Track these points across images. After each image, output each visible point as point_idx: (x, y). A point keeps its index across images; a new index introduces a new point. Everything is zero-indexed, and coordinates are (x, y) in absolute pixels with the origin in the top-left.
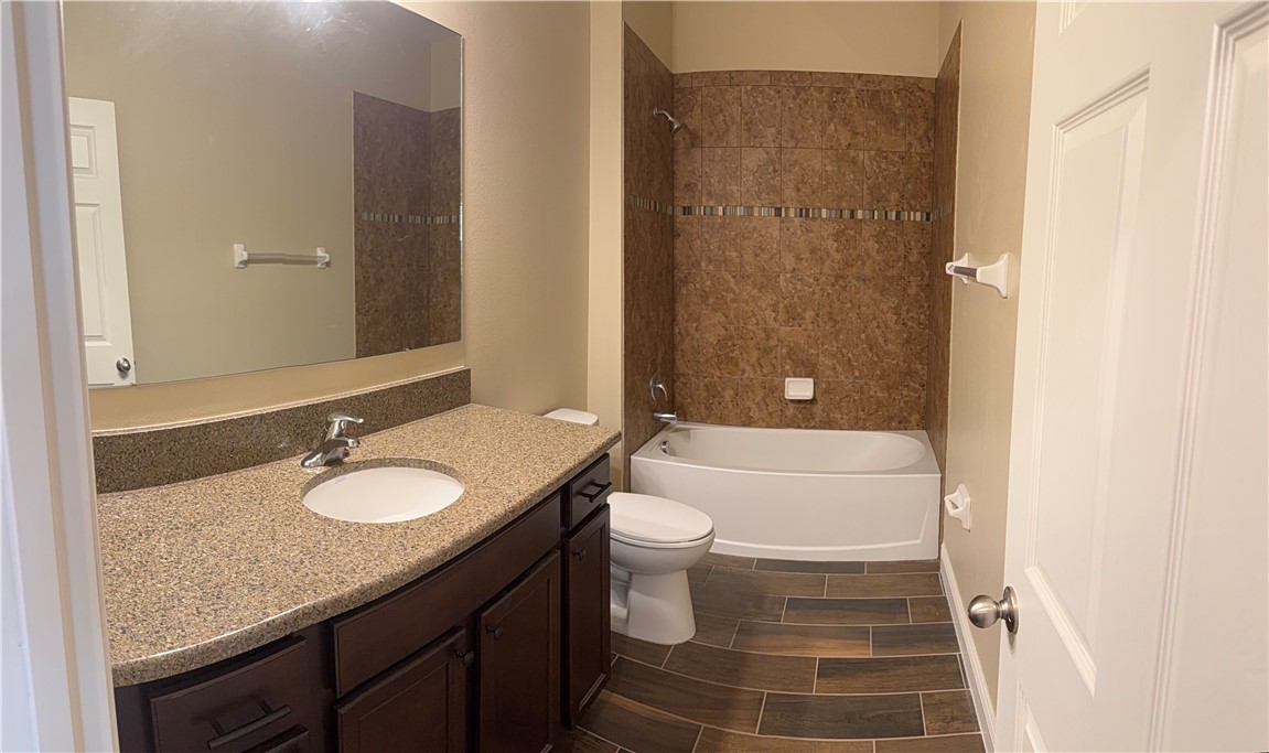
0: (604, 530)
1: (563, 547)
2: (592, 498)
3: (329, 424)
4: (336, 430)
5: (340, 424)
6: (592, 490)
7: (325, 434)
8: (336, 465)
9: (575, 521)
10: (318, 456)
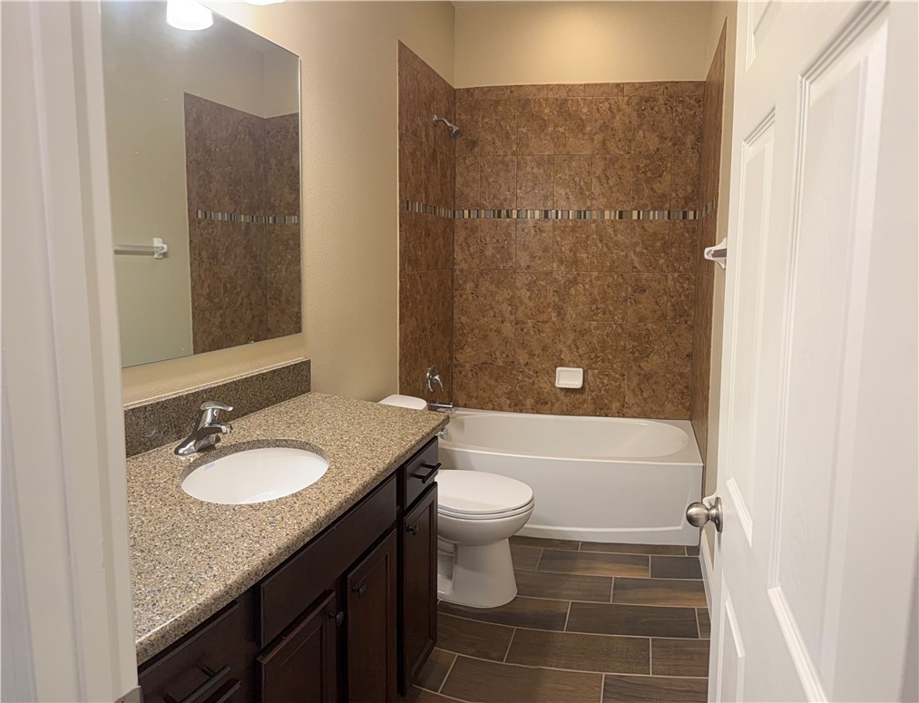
0: (433, 507)
1: (400, 524)
2: (424, 479)
3: (202, 413)
4: (209, 419)
5: (212, 412)
6: (424, 472)
7: (198, 421)
8: (208, 451)
9: (410, 500)
10: (192, 443)
